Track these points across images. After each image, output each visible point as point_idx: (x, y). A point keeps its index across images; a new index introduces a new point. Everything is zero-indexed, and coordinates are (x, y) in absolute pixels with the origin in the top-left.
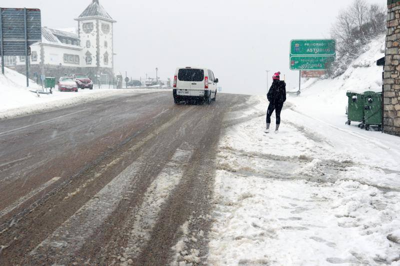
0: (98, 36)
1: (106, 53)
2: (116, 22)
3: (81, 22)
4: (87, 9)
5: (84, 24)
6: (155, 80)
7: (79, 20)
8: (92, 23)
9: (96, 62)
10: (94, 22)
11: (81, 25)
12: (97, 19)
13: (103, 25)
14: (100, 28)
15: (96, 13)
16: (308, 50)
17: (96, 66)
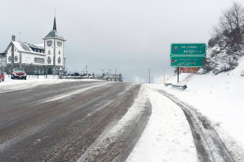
0: (55, 48)
1: (60, 57)
2: (66, 41)
3: (46, 40)
4: (50, 33)
5: (47, 41)
6: (85, 73)
7: (45, 39)
8: (52, 41)
9: (53, 62)
10: (53, 40)
11: (46, 42)
12: (55, 39)
13: (58, 42)
14: (56, 43)
15: (54, 36)
16: (185, 51)
17: (53, 64)
